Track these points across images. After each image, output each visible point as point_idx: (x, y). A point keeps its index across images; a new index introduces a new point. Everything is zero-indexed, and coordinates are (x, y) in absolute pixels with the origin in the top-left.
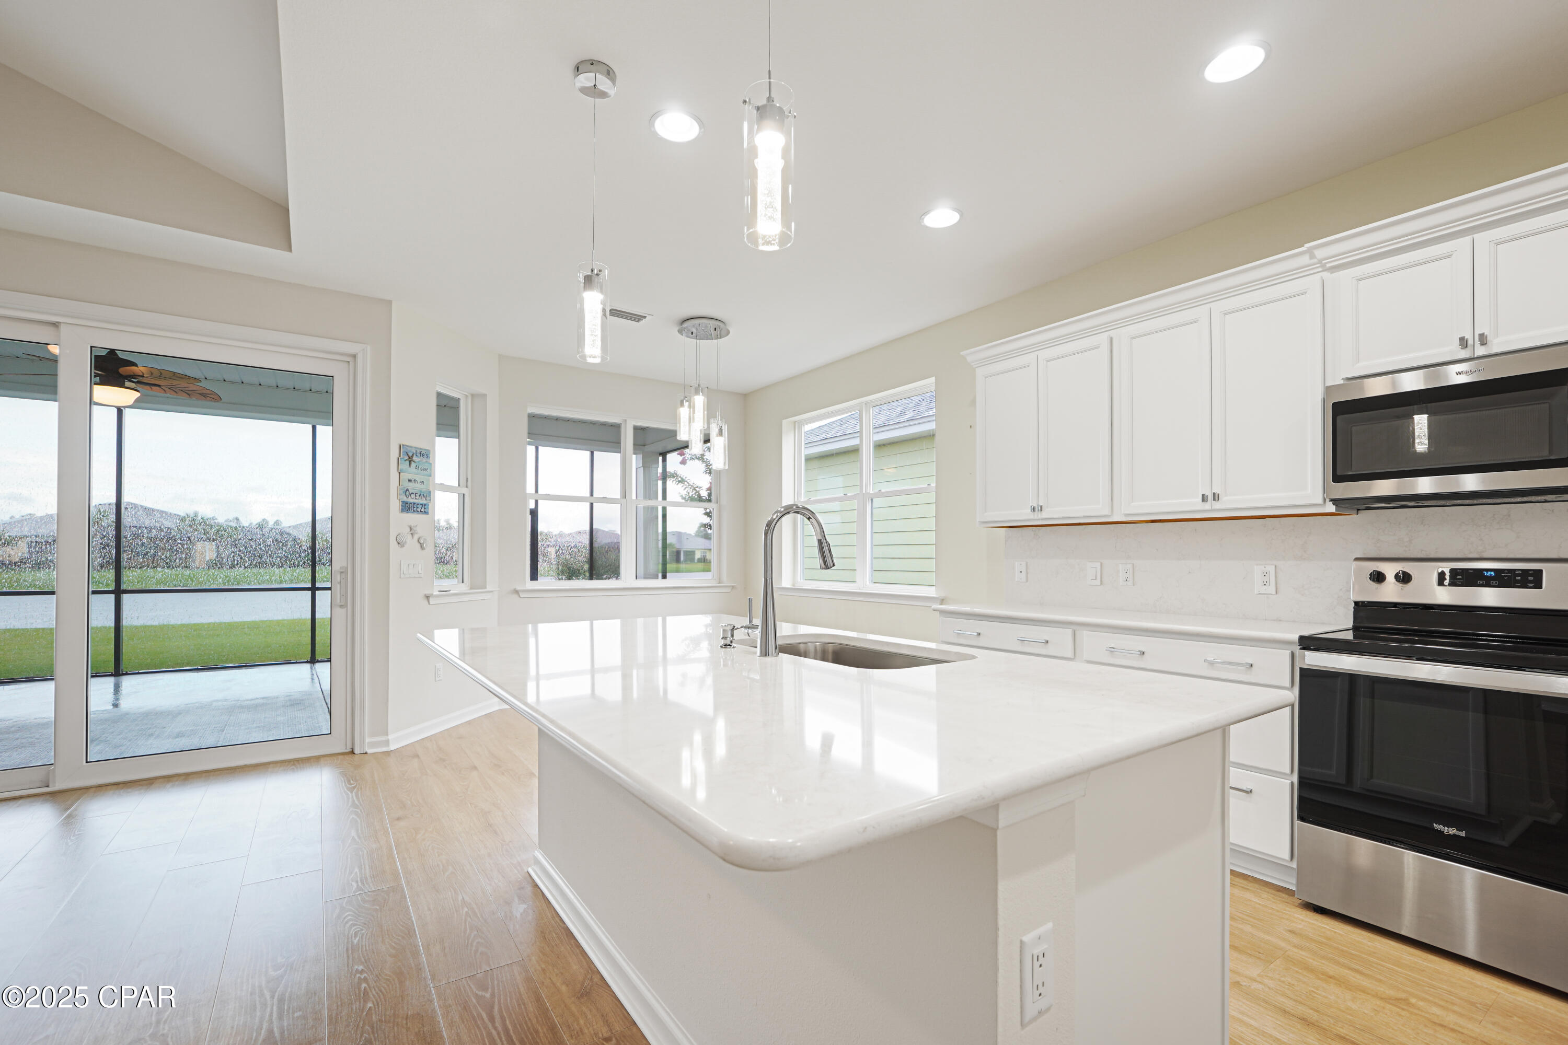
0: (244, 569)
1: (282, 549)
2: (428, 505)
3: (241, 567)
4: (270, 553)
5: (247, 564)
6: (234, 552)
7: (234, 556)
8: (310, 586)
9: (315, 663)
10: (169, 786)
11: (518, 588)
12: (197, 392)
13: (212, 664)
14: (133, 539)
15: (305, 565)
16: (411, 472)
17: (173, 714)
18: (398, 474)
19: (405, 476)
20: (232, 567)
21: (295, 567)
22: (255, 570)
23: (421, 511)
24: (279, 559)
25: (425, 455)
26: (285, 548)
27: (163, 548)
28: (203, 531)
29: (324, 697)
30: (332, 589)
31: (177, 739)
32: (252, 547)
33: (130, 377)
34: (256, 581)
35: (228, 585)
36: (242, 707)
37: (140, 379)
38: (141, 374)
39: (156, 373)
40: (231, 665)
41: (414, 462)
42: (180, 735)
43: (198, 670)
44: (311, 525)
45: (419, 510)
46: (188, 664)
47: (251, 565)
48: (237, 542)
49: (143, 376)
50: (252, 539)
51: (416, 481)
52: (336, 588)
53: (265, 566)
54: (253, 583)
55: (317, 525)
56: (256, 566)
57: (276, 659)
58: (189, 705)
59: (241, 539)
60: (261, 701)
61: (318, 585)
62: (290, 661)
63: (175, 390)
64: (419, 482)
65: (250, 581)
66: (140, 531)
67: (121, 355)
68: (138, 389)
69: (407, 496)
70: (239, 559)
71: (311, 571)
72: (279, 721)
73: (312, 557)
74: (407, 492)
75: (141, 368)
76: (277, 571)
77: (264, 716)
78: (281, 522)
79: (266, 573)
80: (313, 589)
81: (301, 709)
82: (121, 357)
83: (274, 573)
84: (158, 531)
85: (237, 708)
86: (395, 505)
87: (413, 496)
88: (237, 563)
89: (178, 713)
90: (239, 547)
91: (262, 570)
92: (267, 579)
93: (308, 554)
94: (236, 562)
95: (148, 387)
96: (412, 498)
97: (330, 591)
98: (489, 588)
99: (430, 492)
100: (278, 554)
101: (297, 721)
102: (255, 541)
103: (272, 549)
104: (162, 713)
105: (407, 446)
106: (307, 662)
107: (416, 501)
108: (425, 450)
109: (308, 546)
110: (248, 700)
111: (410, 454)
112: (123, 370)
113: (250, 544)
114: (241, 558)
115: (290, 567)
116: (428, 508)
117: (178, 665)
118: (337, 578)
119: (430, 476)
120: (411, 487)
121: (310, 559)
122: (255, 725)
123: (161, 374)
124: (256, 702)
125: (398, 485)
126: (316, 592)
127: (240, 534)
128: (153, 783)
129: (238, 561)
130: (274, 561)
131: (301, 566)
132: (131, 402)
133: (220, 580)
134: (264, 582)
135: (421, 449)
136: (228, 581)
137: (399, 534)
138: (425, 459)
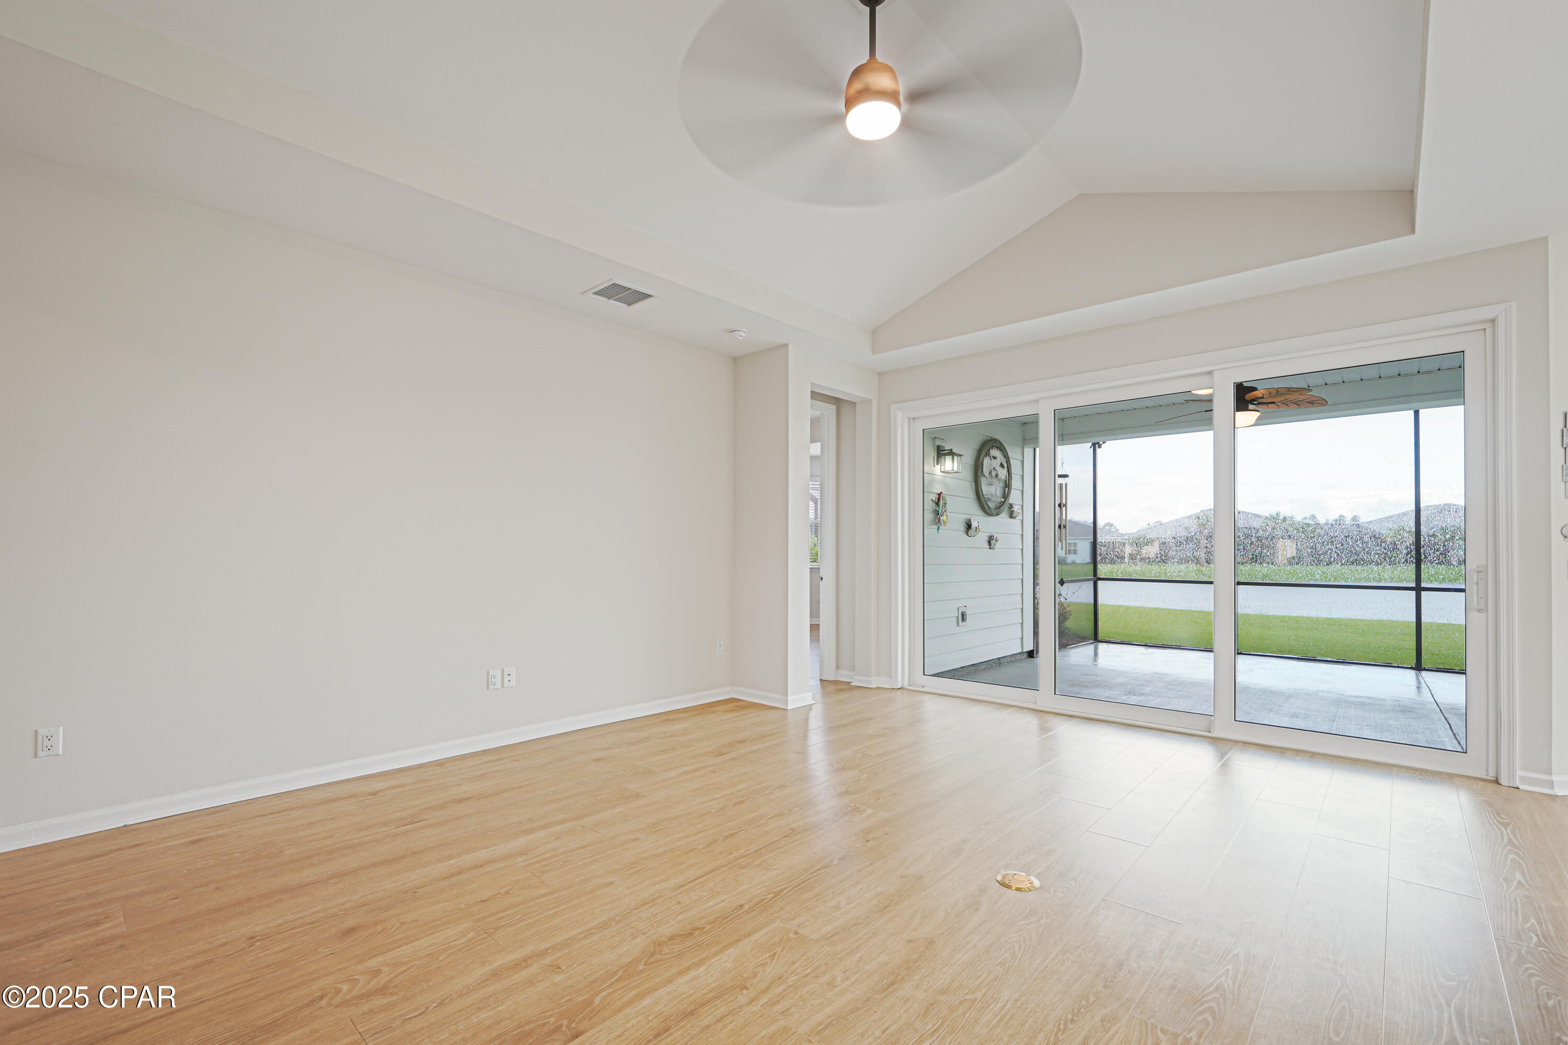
0: (1340, 566)
1: (1381, 545)
3: (1338, 564)
4: (1367, 550)
5: (1344, 561)
6: (1330, 549)
7: (1330, 553)
8: (1414, 586)
9: (1422, 670)
10: (1298, 758)
12: (1306, 401)
13: (1310, 655)
14: (1245, 539)
15: (1407, 562)
17: (1288, 696)
20: (1328, 564)
21: (1395, 564)
22: (1352, 567)
24: (1377, 556)
26: (1384, 544)
27: (1268, 546)
28: (1301, 529)
29: (1441, 710)
30: (1466, 590)
31: (1293, 719)
32: (1348, 544)
33: (1251, 401)
34: (1353, 578)
35: (1326, 581)
36: (1346, 702)
37: (1261, 400)
38: (1262, 396)
39: (1274, 392)
40: (1329, 659)
42: (1295, 716)
43: (1298, 659)
44: (1414, 520)
46: (1290, 652)
47: (1347, 562)
48: (1333, 539)
49: (1263, 398)
50: (1348, 536)
52: (1472, 589)
53: (1362, 563)
54: (1350, 580)
55: (1422, 519)
56: (1353, 563)
57: (1374, 660)
58: (1297, 691)
59: (1337, 536)
60: (1367, 700)
61: (1423, 585)
62: (1391, 664)
63: (1286, 403)
65: (1348, 578)
66: (1250, 532)
67: (1245, 384)
68: (1257, 409)
70: (1335, 556)
71: (1414, 570)
72: (1390, 725)
73: (1416, 554)
75: (1262, 391)
76: (1375, 568)
77: (1373, 716)
78: (1359, 518)
79: (1364, 570)
80: (1418, 589)
81: (1415, 718)
82: (1245, 385)
83: (1372, 571)
84: (1264, 531)
85: (1341, 702)
88: (1334, 560)
89: (1290, 696)
90: (1336, 544)
91: (1359, 568)
92: (1365, 577)
93: (1411, 551)
94: (1332, 559)
95: (1265, 406)
97: (1464, 593)
100: (1376, 550)
101: (1412, 729)
102: (1352, 538)
103: (1369, 546)
104: (1276, 692)
106: (1411, 668)
109: (1411, 541)
110: (1352, 697)
112: (1249, 396)
113: (1346, 540)
114: (1338, 555)
115: (1389, 565)
117: (1281, 652)
118: (1473, 578)
121: (1413, 557)
122: (1365, 723)
123: (1278, 392)
124: (1362, 700)
126: (1422, 592)
127: (1336, 531)
128: (1284, 753)
129: (1334, 558)
130: (1372, 558)
131: (1403, 563)
132: (1253, 422)
133: (1318, 576)
134: (1361, 580)
136: (1326, 577)
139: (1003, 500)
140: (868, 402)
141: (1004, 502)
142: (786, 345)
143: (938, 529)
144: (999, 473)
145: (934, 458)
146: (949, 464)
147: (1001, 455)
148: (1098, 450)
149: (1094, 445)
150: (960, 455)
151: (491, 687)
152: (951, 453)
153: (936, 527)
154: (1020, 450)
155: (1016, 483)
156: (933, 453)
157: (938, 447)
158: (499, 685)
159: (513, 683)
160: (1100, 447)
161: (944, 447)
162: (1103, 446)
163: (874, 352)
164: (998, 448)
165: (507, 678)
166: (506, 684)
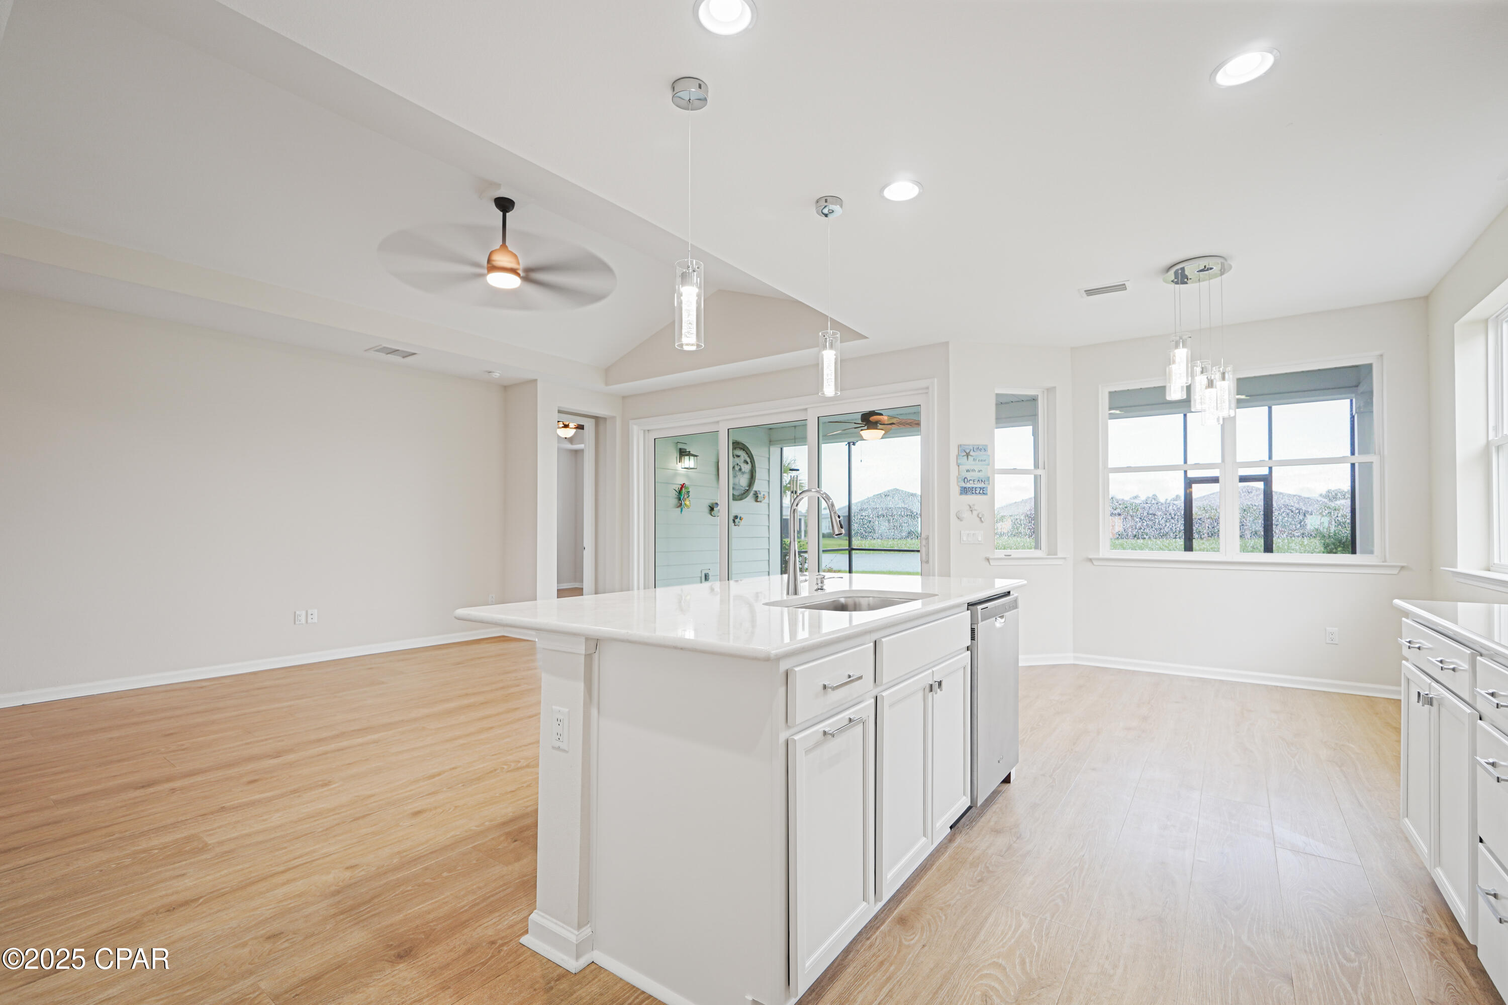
2: (987, 488)
11: (1091, 557)
16: (969, 464)
18: (957, 467)
19: (963, 468)
23: (979, 493)
25: (983, 449)
41: (971, 456)
45: (977, 492)
51: (974, 470)
64: (977, 471)
69: (966, 482)
74: (966, 480)
86: (955, 489)
87: (971, 482)
96: (971, 484)
98: (1060, 555)
99: (989, 478)
105: (964, 445)
107: (975, 486)
108: (982, 445)
111: (968, 451)
116: (987, 490)
119: (988, 465)
120: (969, 476)
125: (958, 475)
135: (978, 445)
137: (959, 511)
138: (982, 453)
139: (747, 488)
140: (613, 418)
141: (747, 490)
142: (536, 380)
143: (681, 511)
144: (742, 468)
145: (677, 458)
146: (688, 462)
147: (744, 454)
148: (852, 447)
149: (849, 443)
150: (696, 456)
151: (297, 623)
152: (689, 454)
153: (679, 509)
154: (767, 449)
155: (759, 475)
156: (676, 454)
157: (680, 449)
158: (303, 621)
159: (315, 620)
160: (854, 444)
161: (686, 449)
162: (857, 444)
163: (607, 384)
164: (741, 449)
165: (310, 617)
166: (310, 621)
